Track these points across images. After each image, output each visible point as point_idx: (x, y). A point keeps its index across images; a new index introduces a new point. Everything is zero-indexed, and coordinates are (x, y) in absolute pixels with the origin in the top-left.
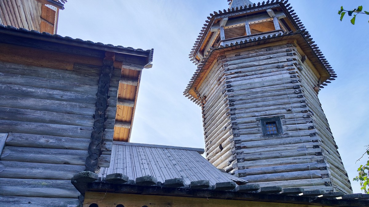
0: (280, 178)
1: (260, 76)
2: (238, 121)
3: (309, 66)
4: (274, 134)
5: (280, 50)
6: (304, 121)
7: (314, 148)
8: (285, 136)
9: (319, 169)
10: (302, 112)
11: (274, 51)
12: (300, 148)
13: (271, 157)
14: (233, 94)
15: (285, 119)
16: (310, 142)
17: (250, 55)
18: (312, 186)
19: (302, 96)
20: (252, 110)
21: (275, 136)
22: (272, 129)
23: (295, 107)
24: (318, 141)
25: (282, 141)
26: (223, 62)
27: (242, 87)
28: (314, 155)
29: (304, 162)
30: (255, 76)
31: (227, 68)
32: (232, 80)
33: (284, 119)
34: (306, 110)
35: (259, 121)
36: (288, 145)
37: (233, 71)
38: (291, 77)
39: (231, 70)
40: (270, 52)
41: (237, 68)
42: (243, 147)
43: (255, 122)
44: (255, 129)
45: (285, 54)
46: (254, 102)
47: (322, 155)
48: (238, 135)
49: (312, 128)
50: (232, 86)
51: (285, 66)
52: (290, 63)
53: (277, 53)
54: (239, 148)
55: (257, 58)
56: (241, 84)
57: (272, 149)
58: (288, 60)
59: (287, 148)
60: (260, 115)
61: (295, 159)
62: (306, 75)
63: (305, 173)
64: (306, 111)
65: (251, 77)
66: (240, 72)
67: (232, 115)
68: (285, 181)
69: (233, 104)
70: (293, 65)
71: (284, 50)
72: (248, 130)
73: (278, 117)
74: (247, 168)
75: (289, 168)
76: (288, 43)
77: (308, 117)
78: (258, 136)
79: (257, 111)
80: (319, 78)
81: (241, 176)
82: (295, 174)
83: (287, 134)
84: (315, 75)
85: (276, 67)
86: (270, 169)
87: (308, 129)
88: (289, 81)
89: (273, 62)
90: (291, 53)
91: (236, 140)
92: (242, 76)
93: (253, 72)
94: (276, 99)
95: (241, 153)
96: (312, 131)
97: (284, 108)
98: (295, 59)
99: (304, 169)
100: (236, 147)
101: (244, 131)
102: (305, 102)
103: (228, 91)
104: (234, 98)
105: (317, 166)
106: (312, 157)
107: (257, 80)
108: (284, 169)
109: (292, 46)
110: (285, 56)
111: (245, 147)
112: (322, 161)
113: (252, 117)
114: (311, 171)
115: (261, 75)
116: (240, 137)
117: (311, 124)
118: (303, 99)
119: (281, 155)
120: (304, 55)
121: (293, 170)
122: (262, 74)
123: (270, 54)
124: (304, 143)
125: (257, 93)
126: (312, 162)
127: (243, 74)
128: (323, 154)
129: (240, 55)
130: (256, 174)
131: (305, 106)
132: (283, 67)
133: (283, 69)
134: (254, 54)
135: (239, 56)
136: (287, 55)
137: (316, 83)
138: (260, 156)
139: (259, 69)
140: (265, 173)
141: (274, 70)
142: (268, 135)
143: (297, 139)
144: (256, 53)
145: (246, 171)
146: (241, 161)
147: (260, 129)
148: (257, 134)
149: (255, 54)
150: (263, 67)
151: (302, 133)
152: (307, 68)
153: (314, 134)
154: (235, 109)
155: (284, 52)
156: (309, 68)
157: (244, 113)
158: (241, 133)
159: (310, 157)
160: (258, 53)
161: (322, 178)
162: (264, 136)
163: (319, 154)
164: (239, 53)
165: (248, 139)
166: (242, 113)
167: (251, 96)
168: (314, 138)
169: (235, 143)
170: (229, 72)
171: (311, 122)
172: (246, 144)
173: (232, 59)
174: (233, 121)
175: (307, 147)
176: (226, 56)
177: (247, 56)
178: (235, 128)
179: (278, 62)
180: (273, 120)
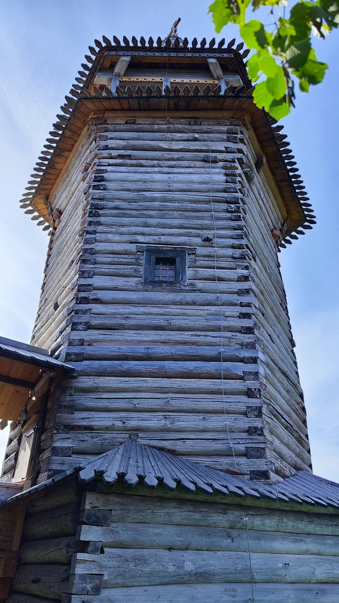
0: (155, 371)
1: (166, 170)
2: (99, 247)
3: (269, 184)
4: (165, 282)
5: (216, 128)
6: (232, 264)
7: (240, 318)
8: (187, 288)
9: (242, 360)
10: (233, 247)
11: (204, 128)
12: (212, 314)
13: (148, 326)
14: (102, 194)
15: (196, 256)
16: (236, 305)
17: (156, 127)
18: (219, 396)
19: (238, 219)
20: (134, 229)
21: (167, 286)
22: (165, 272)
23: (220, 237)
24: (252, 305)
25: (179, 297)
26: (97, 129)
27: (125, 185)
28: (238, 332)
29: (213, 344)
30: (157, 169)
31: (103, 143)
32: (109, 168)
33: (193, 256)
34: (241, 245)
35: (143, 252)
36: (188, 307)
37: (115, 153)
38: (227, 182)
39: (112, 149)
40: (196, 127)
41: (124, 148)
42: (93, 299)
43: (134, 254)
44: (130, 267)
45: (225, 136)
46: (142, 216)
47: (253, 333)
48: (89, 273)
49: (246, 278)
50: (106, 180)
51: (220, 161)
52: (229, 156)
53: (210, 132)
54: (85, 300)
55: (169, 135)
56: (124, 179)
57: (155, 310)
58: (228, 150)
59: (185, 311)
60: (146, 241)
61: (197, 335)
62: (261, 198)
63: (211, 367)
64: (240, 247)
65: (149, 169)
66: (129, 157)
67: (88, 233)
68: (166, 379)
69: (98, 212)
70: (236, 161)
71: (225, 128)
72: (113, 267)
73: (183, 251)
74: (89, 345)
75: (180, 353)
76: (233, 118)
77: (243, 257)
78: (133, 281)
79: (143, 234)
80: (285, 219)
81: (71, 361)
82: (190, 365)
83: (192, 285)
84: (277, 209)
85: (202, 159)
86: (141, 350)
87: (238, 281)
88: (221, 187)
89: (199, 148)
90: (236, 137)
91: (83, 285)
92: (132, 165)
93: (155, 162)
94: (187, 218)
95: (85, 312)
96: (245, 285)
97: (198, 236)
98: (240, 151)
99: (211, 357)
100: (77, 299)
101: (104, 269)
102: (242, 229)
103: (94, 186)
104: (102, 203)
105: (237, 354)
106: (233, 336)
107: (158, 177)
108: (169, 354)
109: (241, 124)
110: (223, 140)
111: (97, 301)
112: (252, 346)
113: (131, 243)
114: (224, 363)
115: (170, 170)
116: (93, 279)
117: (245, 272)
118: (239, 224)
119: (170, 323)
120: (261, 153)
121: (188, 357)
122: (172, 167)
123: (194, 131)
124: (222, 307)
125: (153, 200)
126: (229, 346)
127: (134, 162)
128: (256, 331)
129: (134, 123)
130: (106, 359)
131: (240, 237)
132: (215, 161)
133: (214, 165)
134: (163, 126)
135: (134, 125)
136: (228, 140)
137: (278, 224)
138: (123, 322)
139: (169, 156)
140: (126, 358)
141: (198, 164)
142: (153, 283)
143: (211, 297)
144: (168, 125)
145: (84, 349)
146: (80, 327)
147: (142, 269)
148: (131, 278)
149: (166, 126)
150: (176, 155)
151: (223, 286)
152: (265, 186)
153: (247, 291)
154: (99, 224)
155: (223, 133)
156: (268, 187)
157: (116, 233)
158: (97, 270)
159: (229, 334)
160: (171, 126)
161: (245, 379)
162: (145, 282)
163: (249, 330)
164: (134, 118)
165: (109, 284)
166: (111, 233)
167: (138, 204)
168: (246, 299)
169: (79, 291)
170: (105, 153)
171: (247, 268)
172: (100, 294)
173: (118, 127)
174: (88, 245)
175: (227, 314)
176: (106, 121)
177: (149, 127)
178: (88, 260)
179: (207, 151)
180: (170, 255)
